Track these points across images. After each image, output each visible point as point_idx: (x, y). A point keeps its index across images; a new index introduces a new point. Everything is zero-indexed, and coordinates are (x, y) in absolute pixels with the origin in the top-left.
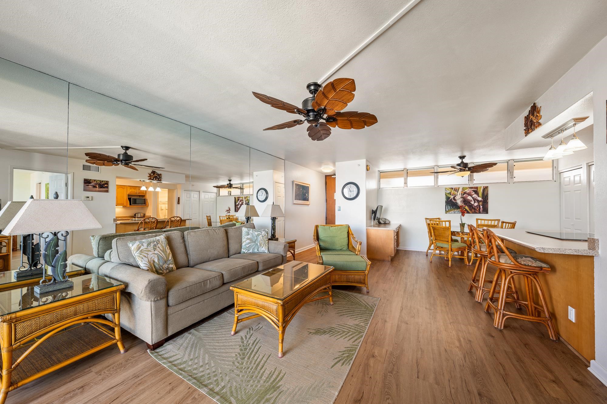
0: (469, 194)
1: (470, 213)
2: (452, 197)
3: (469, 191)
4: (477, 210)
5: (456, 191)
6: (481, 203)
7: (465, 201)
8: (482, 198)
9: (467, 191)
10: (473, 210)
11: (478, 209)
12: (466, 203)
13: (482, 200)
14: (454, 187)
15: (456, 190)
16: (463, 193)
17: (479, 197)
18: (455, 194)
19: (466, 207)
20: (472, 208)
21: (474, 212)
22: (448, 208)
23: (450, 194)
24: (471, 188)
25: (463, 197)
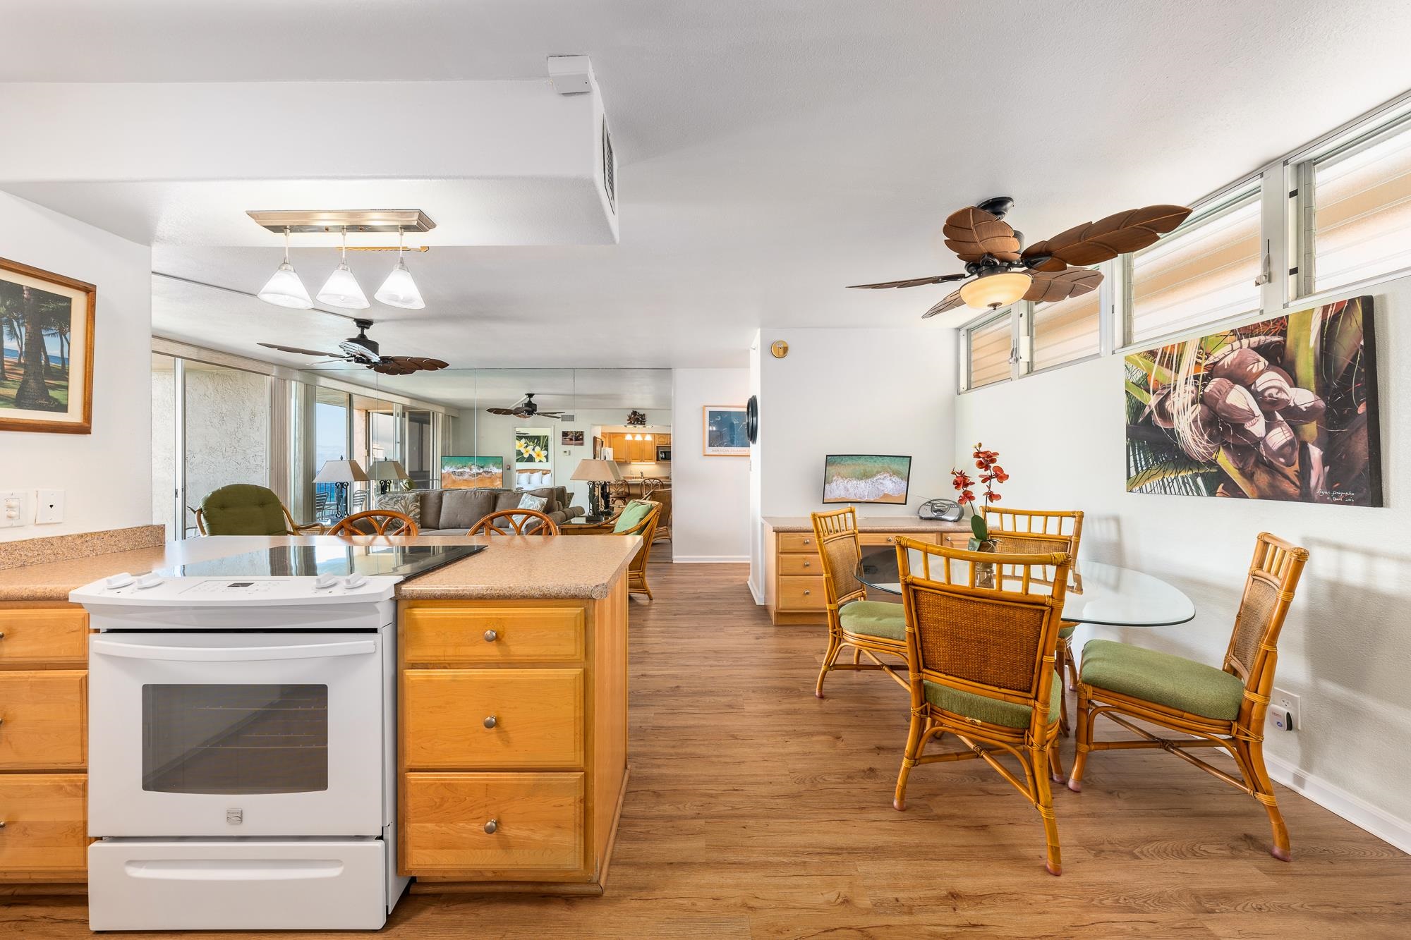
0: (1239, 377)
1: (1244, 496)
2: (1152, 401)
3: (1236, 353)
4: (1287, 477)
5: (1170, 366)
6: (1311, 429)
7: (1220, 422)
8: (1321, 391)
9: (1226, 355)
10: (1262, 478)
11: (1291, 472)
12: (1222, 434)
13: (1322, 404)
14: (1157, 346)
15: (1170, 359)
16: (1202, 372)
17: (1295, 383)
18: (1166, 383)
19: (1224, 460)
20: (1252, 461)
21: (1268, 491)
22: (1135, 460)
23: (1144, 385)
24: (1247, 332)
25: (1202, 400)
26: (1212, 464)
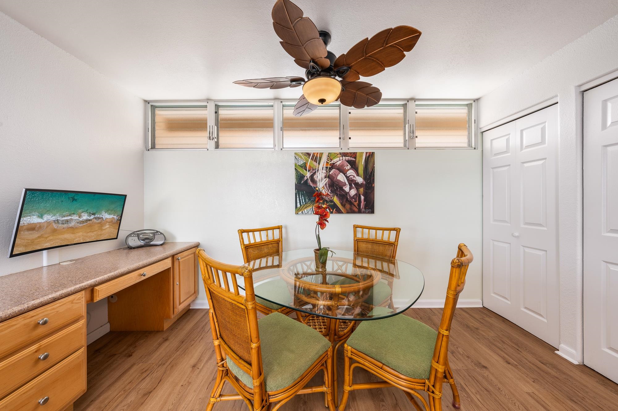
0: (341, 170)
1: (342, 213)
2: (308, 175)
3: (341, 161)
4: (355, 205)
5: (316, 161)
6: (362, 190)
7: (334, 186)
8: (365, 179)
9: (338, 161)
10: (348, 206)
11: (356, 204)
12: (335, 190)
13: (364, 183)
14: (311, 151)
15: (316, 158)
16: (329, 166)
17: (358, 175)
18: (314, 168)
19: (336, 200)
20: (345, 200)
21: (350, 211)
22: (300, 200)
23: (304, 166)
24: (345, 155)
25: (328, 176)
26: (332, 201)
